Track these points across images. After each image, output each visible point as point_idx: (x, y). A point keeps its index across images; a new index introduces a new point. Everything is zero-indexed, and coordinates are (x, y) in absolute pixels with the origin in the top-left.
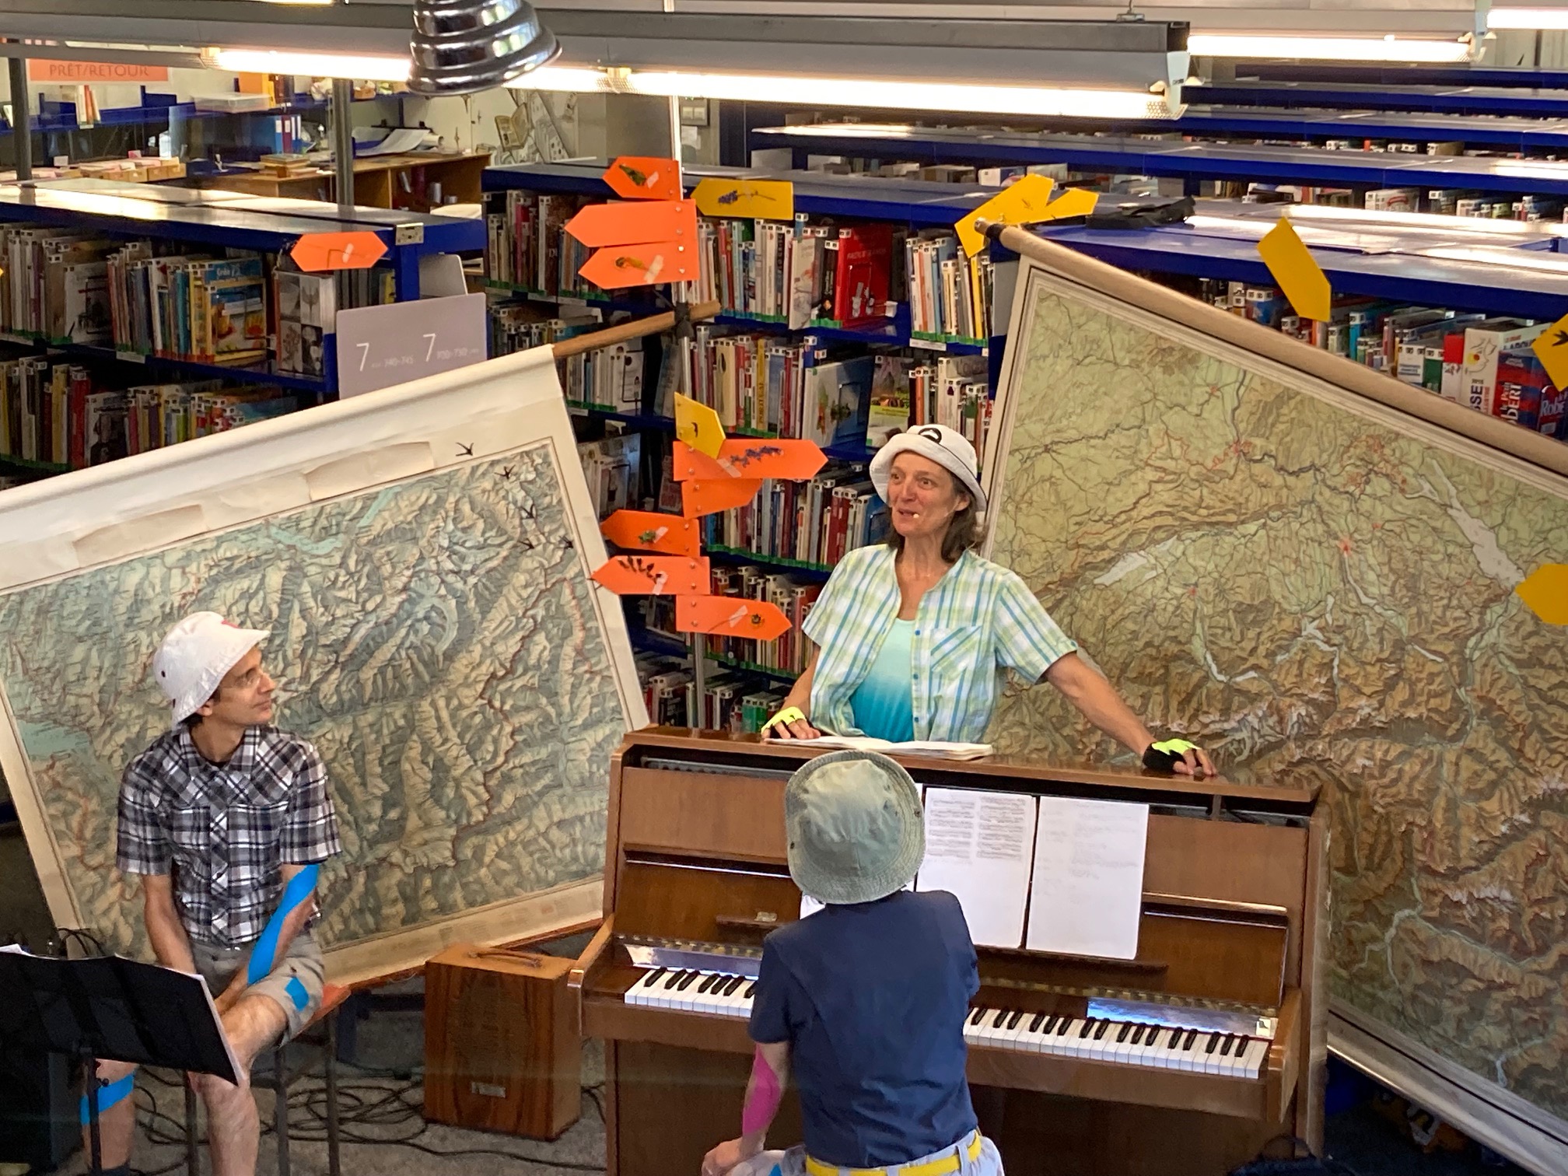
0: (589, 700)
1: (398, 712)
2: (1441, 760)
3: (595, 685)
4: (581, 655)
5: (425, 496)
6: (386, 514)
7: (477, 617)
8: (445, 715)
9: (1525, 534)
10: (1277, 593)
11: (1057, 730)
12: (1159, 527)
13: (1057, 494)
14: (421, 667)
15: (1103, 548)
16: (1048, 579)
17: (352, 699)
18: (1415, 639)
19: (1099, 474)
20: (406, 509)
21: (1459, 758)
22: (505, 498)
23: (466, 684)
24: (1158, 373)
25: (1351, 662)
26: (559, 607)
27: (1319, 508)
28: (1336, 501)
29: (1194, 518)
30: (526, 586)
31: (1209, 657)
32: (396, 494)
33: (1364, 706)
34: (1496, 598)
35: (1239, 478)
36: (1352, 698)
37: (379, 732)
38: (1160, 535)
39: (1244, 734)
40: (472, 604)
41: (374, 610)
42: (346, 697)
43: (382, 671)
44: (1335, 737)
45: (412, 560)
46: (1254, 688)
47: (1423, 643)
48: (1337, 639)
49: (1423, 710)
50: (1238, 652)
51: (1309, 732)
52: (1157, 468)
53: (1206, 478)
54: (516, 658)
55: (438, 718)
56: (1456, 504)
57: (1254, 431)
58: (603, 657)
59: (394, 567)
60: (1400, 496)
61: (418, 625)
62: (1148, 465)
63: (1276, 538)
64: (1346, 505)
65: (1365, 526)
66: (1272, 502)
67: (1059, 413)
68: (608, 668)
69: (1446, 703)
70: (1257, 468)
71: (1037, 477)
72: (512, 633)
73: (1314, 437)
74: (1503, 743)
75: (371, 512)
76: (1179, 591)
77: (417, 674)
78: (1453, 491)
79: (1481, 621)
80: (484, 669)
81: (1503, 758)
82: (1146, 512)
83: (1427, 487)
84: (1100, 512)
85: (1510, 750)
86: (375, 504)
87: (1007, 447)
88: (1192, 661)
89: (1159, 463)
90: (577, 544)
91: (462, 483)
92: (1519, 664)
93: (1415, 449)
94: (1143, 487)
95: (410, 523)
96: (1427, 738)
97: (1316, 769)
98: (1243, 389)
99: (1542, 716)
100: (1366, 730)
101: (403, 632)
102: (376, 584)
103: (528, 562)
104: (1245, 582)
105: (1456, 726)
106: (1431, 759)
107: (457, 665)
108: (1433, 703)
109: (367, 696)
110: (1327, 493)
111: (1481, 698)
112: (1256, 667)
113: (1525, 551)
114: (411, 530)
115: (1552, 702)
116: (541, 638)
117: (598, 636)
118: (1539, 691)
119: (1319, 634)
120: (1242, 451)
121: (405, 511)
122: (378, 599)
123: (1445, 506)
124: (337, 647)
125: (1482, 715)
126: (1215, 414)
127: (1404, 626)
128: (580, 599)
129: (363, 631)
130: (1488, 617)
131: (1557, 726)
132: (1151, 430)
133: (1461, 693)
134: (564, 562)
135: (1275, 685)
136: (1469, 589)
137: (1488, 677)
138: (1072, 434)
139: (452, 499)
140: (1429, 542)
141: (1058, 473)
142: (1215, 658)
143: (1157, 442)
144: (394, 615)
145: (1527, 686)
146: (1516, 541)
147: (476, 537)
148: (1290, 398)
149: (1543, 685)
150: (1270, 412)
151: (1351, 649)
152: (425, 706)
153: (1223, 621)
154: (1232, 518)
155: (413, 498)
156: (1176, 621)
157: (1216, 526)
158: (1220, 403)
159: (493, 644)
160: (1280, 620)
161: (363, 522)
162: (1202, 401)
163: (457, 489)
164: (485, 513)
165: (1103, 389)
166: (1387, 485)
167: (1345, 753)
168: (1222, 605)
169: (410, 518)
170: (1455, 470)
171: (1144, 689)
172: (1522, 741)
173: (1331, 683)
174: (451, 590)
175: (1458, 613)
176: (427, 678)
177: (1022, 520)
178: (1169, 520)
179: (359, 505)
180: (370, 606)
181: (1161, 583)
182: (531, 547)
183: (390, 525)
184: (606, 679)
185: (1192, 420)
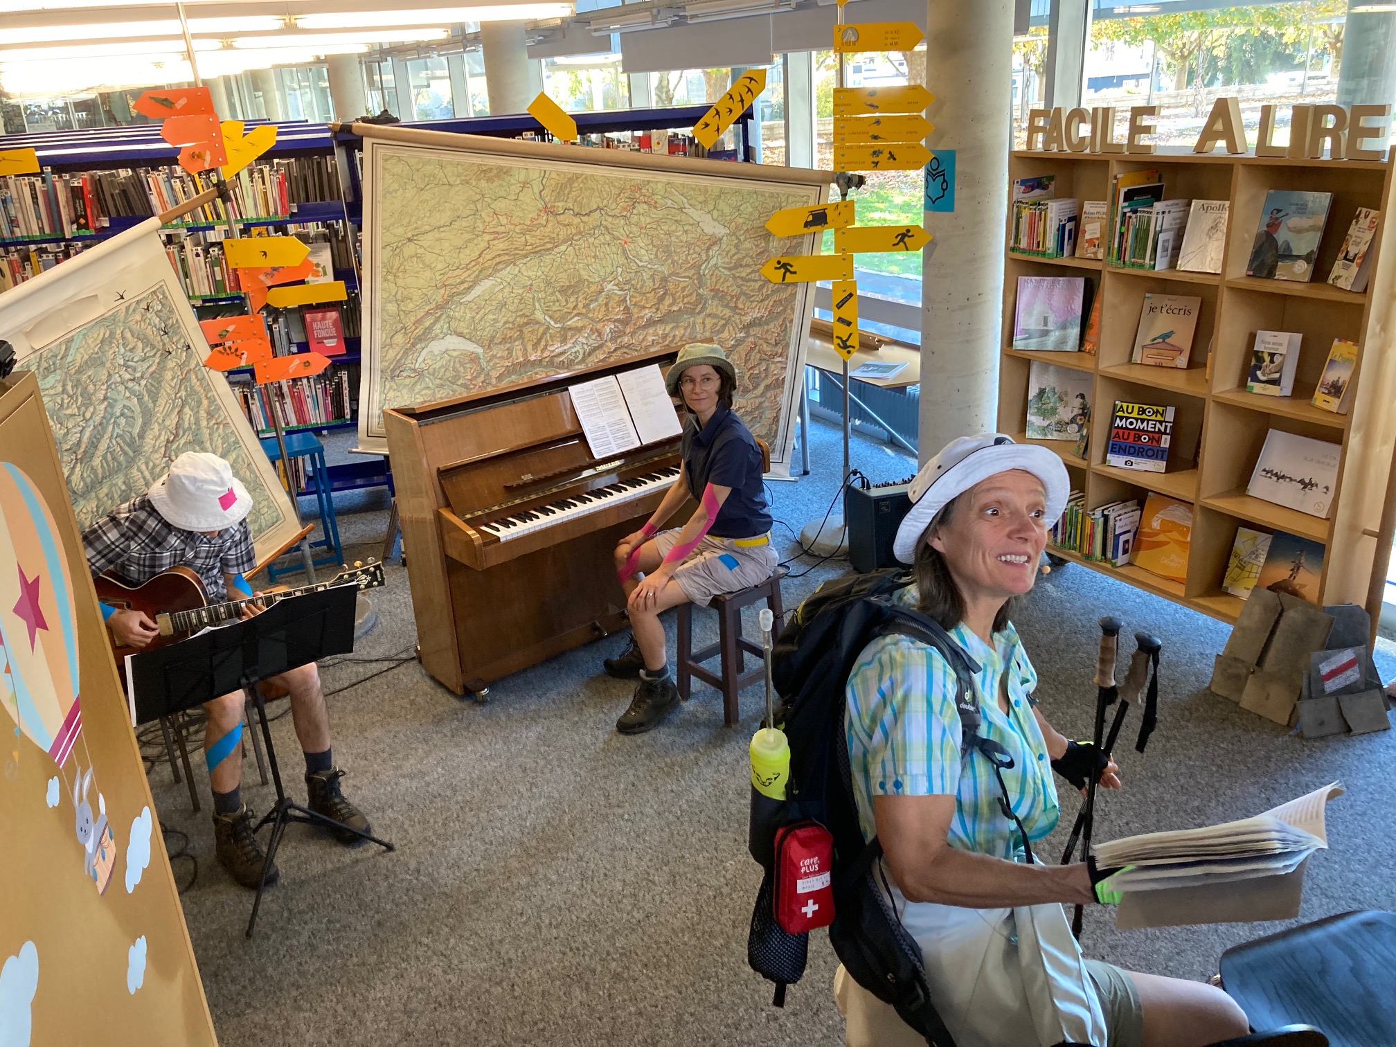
0: (220, 441)
1: (119, 480)
2: (694, 323)
3: (221, 431)
4: (210, 415)
5: (103, 332)
6: (82, 350)
7: (151, 405)
8: (147, 473)
9: (727, 210)
10: (584, 274)
11: (453, 384)
12: (499, 263)
13: (424, 263)
14: (126, 448)
15: (462, 283)
16: (427, 308)
17: (92, 482)
18: (673, 274)
19: (450, 245)
20: (93, 345)
21: (704, 320)
22: (150, 324)
23: (154, 451)
24: (483, 184)
25: (637, 295)
26: (192, 388)
27: (607, 228)
28: (617, 221)
29: (524, 252)
30: (172, 379)
31: (547, 318)
32: (84, 335)
33: (647, 313)
34: (715, 243)
35: (549, 225)
36: (641, 311)
37: (112, 498)
38: (501, 266)
39: (578, 348)
40: (146, 398)
41: (91, 417)
42: (88, 480)
43: (105, 457)
44: (632, 334)
45: (104, 378)
46: (580, 324)
47: (677, 275)
48: (627, 287)
49: (681, 305)
50: (566, 310)
51: (616, 335)
52: (491, 233)
53: (530, 229)
54: (178, 426)
55: (144, 478)
56: (687, 206)
57: (557, 199)
58: (221, 412)
59: (95, 385)
60: (654, 210)
61: (118, 420)
62: (484, 232)
63: (580, 249)
64: (622, 222)
65: (634, 229)
66: (574, 231)
67: (413, 219)
68: (225, 418)
69: (694, 298)
70: (561, 218)
71: (406, 257)
72: (172, 410)
73: (596, 194)
74: (727, 306)
75: (72, 351)
76: (520, 291)
77: (125, 454)
78: (685, 200)
79: (707, 256)
80: (162, 438)
81: (727, 312)
82: (488, 257)
83: (669, 202)
84: (456, 265)
85: (731, 308)
86: (73, 345)
87: (379, 245)
88: (537, 323)
89: (492, 230)
90: (191, 346)
91: (122, 319)
92: (730, 269)
93: (660, 186)
94: (483, 245)
95: (97, 353)
96: (685, 316)
97: (625, 350)
98: (545, 180)
99: (745, 288)
100: (651, 323)
101: (111, 428)
102: (88, 400)
103: (171, 364)
104: (564, 275)
105: (700, 307)
106: (689, 325)
107: (147, 440)
108: (686, 300)
109: (100, 476)
110: (610, 219)
111: (711, 290)
112: (578, 315)
113: (728, 218)
114: (99, 357)
115: (750, 280)
116: (187, 410)
117: (215, 400)
118: (742, 278)
119: (615, 287)
120: (549, 210)
121: (92, 346)
122: (91, 409)
123: (681, 209)
124: (74, 449)
125: (713, 298)
126: (527, 197)
127: (665, 270)
128: (201, 380)
129: (87, 434)
130: (711, 253)
131: (752, 290)
132: (483, 214)
133: (701, 291)
134: (189, 357)
135: (592, 320)
136: (699, 243)
137: (714, 280)
138: (427, 228)
139: (119, 332)
140: (674, 227)
141: (420, 251)
142: (551, 317)
143: (487, 219)
144: (103, 418)
145: (734, 277)
146: (722, 214)
147: (139, 354)
148: (577, 178)
149: (744, 275)
150: (566, 187)
151: (636, 289)
152: (135, 472)
153: (553, 298)
154: (549, 246)
155: (95, 336)
156: (522, 306)
157: (538, 253)
158: (530, 190)
159: (163, 421)
160: (589, 288)
161: (70, 359)
162: (517, 191)
163: (120, 324)
164: (142, 337)
165: (442, 200)
166: (645, 206)
167: (641, 337)
168: (551, 290)
169: (96, 350)
170: (685, 191)
171: (508, 345)
172: (736, 303)
173: (627, 308)
174: (133, 392)
175: (694, 256)
176: (131, 454)
177: (400, 282)
178: (506, 257)
179: (63, 348)
180: (88, 415)
181: (507, 290)
182: (170, 353)
183: (86, 357)
184: (226, 425)
185: (513, 203)
